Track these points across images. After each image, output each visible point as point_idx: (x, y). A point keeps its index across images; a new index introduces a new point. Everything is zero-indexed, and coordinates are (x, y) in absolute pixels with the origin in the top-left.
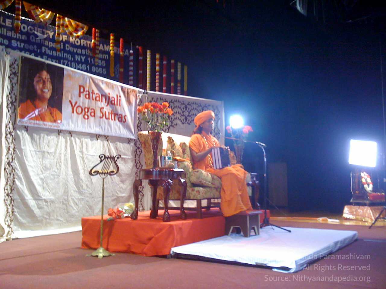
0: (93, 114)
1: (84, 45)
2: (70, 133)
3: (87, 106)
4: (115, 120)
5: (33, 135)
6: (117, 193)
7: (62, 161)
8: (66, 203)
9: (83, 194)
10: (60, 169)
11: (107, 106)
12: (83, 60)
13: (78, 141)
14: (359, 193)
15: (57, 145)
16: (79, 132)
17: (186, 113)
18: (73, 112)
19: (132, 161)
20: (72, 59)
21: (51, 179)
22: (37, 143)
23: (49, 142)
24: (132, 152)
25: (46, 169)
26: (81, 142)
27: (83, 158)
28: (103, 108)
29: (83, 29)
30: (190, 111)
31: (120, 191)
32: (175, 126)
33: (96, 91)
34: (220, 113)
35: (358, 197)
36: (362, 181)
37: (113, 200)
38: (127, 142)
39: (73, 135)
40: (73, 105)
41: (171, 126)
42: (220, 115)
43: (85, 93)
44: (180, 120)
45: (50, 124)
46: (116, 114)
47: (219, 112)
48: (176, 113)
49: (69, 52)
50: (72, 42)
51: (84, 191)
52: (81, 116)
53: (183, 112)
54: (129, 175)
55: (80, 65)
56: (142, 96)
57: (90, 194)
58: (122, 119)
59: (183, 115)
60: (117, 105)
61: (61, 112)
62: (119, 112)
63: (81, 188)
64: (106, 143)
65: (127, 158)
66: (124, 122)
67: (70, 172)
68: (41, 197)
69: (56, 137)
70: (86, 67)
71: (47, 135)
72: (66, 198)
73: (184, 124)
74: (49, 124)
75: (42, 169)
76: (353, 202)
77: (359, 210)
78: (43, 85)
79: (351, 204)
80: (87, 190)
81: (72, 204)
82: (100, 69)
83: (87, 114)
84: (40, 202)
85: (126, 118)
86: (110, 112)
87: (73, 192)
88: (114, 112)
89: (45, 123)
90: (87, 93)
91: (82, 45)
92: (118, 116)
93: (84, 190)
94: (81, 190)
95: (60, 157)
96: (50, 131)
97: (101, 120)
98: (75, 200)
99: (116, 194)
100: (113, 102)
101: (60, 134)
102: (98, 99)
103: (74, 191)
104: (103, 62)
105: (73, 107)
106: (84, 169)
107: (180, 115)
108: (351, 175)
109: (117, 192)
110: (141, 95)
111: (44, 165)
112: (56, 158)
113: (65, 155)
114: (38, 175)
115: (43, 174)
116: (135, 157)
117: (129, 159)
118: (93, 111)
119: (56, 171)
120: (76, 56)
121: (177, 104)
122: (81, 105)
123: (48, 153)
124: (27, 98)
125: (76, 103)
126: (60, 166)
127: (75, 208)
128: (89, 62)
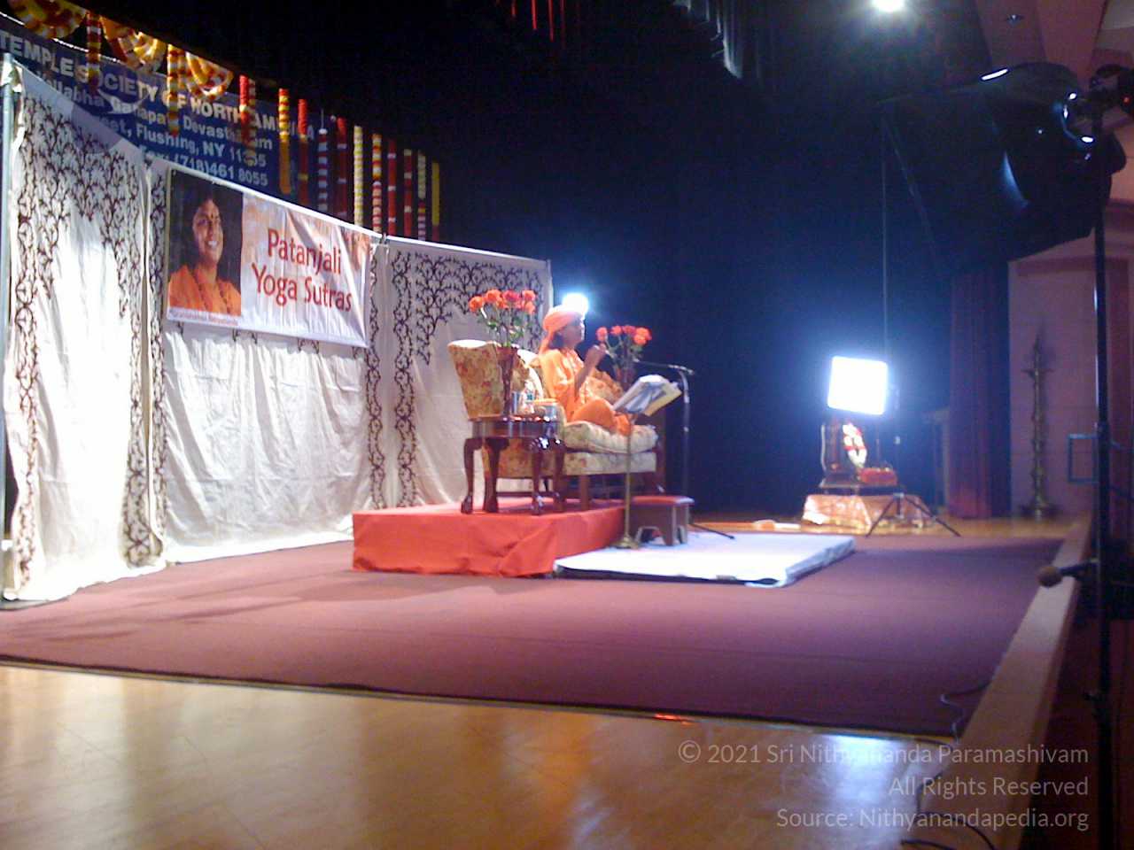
0: (292, 293)
1: (220, 115)
2: (253, 336)
3: (282, 276)
4: (330, 305)
5: (191, 343)
6: (337, 470)
7: (243, 398)
8: (250, 489)
9: (279, 470)
10: (240, 416)
11: (317, 273)
12: (220, 154)
13: (266, 352)
14: (839, 468)
15: (233, 363)
16: (268, 334)
17: (471, 289)
18: (259, 290)
19: (361, 399)
20: (198, 153)
21: (225, 437)
22: (198, 359)
23: (219, 358)
24: (361, 376)
25: (216, 415)
26: (271, 355)
27: (276, 390)
28: (309, 279)
29: (223, 80)
30: (480, 283)
31: (341, 466)
32: (447, 318)
33: (298, 241)
34: (543, 289)
35: (837, 477)
36: (844, 444)
37: (331, 485)
38: (352, 356)
39: (259, 341)
40: (259, 273)
41: (440, 317)
42: (542, 293)
43: (279, 246)
44: (459, 304)
45: (220, 316)
46: (333, 293)
47: (541, 286)
48: (450, 287)
49: (189, 135)
50: (196, 109)
51: (281, 464)
52: (272, 297)
53: (464, 288)
54: (357, 430)
55: (214, 165)
56: (378, 248)
57: (293, 471)
58: (342, 302)
59: (465, 293)
60: (335, 271)
61: (239, 291)
62: (339, 289)
63: (275, 458)
64: (314, 356)
65: (352, 392)
66: (348, 310)
67: (256, 424)
68: (210, 476)
69: (231, 346)
70: (227, 169)
71: (216, 341)
72: (250, 478)
73: (467, 314)
74: (219, 318)
75: (210, 416)
76: (827, 486)
77: (839, 505)
78: (208, 233)
79: (820, 492)
80: (286, 463)
81: (261, 491)
82: (255, 174)
83: (282, 292)
84: (209, 487)
85: (350, 299)
86: (322, 288)
87: (261, 466)
88: (328, 288)
89: (213, 315)
90: (283, 246)
91: (216, 116)
92: (337, 297)
93: (281, 461)
94: (277, 463)
95: (238, 389)
96: (221, 333)
97: (307, 304)
98: (265, 482)
99: (336, 473)
100: (328, 265)
101: (237, 338)
102: (301, 258)
103: (263, 464)
104: (262, 157)
105: (259, 279)
106: (279, 417)
107: (459, 293)
108: (823, 429)
109: (337, 466)
110: (374, 246)
111: (213, 407)
112: (232, 390)
113: (247, 386)
114: (204, 428)
115: (211, 425)
116: (367, 390)
117: (355, 392)
118: (292, 285)
119: (234, 419)
120: (205, 144)
121: (452, 267)
122: (272, 274)
123: (218, 380)
124: (182, 263)
125: (265, 268)
126: (239, 410)
127: (267, 502)
128: (233, 158)
